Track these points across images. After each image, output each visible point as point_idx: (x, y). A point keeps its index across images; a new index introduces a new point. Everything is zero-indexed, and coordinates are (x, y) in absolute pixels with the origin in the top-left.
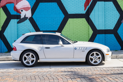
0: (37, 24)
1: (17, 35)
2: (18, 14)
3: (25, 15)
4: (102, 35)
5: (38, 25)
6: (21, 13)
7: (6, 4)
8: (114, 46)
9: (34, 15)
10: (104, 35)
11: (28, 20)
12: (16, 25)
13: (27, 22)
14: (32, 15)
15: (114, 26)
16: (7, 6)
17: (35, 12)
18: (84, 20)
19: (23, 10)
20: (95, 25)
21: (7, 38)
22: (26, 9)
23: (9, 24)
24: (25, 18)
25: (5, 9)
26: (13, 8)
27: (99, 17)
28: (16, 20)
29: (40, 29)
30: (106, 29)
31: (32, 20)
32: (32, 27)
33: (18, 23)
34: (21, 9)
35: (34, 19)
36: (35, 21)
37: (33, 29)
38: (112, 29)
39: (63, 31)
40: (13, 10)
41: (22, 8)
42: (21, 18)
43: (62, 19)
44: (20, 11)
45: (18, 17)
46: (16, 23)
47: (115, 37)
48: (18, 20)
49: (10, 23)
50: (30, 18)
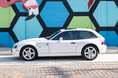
0: (44, 21)
1: (25, 31)
2: (27, 12)
3: (33, 13)
4: (104, 32)
5: (44, 22)
6: (29, 11)
8: (115, 42)
9: (41, 12)
10: (106, 32)
11: (35, 17)
12: (24, 22)
13: (35, 19)
14: (39, 13)
15: (116, 24)
16: (16, 4)
17: (42, 10)
18: (88, 17)
19: (31, 8)
20: (98, 23)
21: (15, 34)
22: (34, 7)
23: (18, 21)
24: (33, 16)
25: (14, 7)
26: (22, 7)
27: (101, 15)
28: (24, 17)
29: (46, 25)
30: (108, 26)
31: (39, 17)
32: (39, 24)
33: (26, 20)
34: (29, 7)
35: (41, 16)
36: (42, 19)
38: (114, 26)
40: (22, 8)
41: (30, 6)
42: (29, 15)
43: (67, 17)
44: (29, 9)
45: (26, 14)
46: (25, 20)
47: (116, 34)
48: (26, 17)
49: (19, 19)
50: (37, 15)
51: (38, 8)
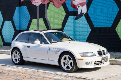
0: (92, 19)
3: (81, 11)
5: (92, 21)
6: (77, 9)
7: (65, 1)
9: (89, 10)
11: (83, 16)
13: (83, 19)
14: (87, 11)
16: (66, 3)
17: (90, 7)
19: (79, 5)
25: (64, 6)
26: (71, 5)
28: (73, 16)
29: (94, 25)
31: (87, 16)
32: (87, 24)
34: (78, 5)
36: (89, 17)
37: (88, 25)
39: (117, 27)
40: (71, 6)
41: (79, 3)
42: (78, 14)
43: (117, 14)
44: (77, 7)
45: (75, 13)
46: (74, 19)
48: (76, 16)
50: (86, 13)
51: (86, 5)
